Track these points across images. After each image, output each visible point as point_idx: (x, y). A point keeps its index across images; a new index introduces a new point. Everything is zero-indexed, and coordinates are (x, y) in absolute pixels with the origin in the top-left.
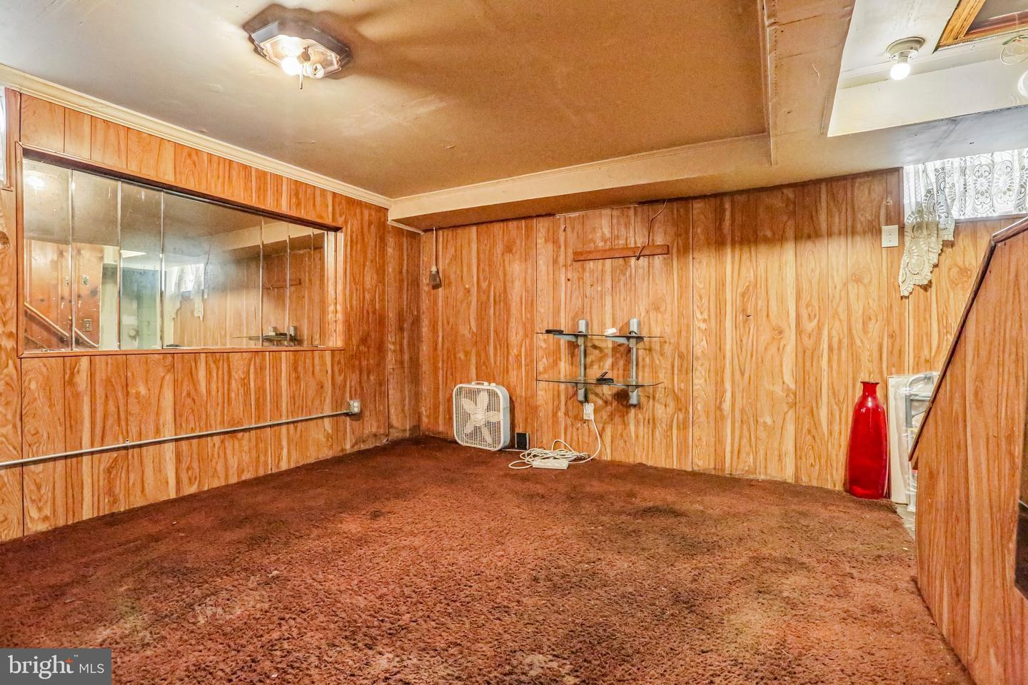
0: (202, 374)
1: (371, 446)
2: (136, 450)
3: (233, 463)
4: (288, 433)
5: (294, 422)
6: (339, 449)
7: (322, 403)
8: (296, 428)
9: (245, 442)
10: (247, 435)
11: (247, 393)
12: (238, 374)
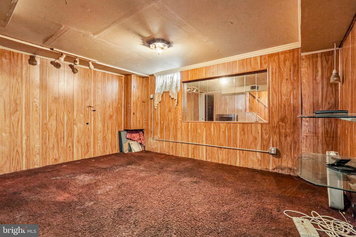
0: (212, 129)
1: (287, 173)
2: (198, 146)
3: (220, 157)
4: (240, 153)
5: (242, 150)
6: (265, 167)
7: (256, 146)
8: (243, 153)
9: (224, 152)
10: (225, 150)
11: (225, 136)
12: (222, 130)
